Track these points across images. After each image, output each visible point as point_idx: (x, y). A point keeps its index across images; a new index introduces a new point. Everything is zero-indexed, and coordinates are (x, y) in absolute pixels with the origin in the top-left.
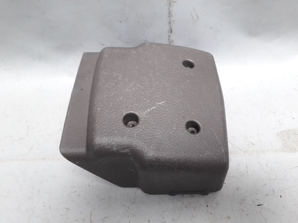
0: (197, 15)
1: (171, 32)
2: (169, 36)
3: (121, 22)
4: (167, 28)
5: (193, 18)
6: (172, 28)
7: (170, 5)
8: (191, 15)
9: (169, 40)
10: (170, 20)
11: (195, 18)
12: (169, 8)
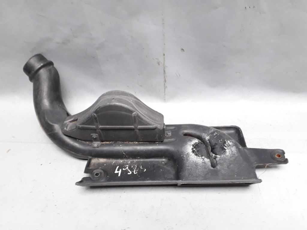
0: (179, 74)
1: (166, 82)
2: (164, 84)
3: (139, 75)
4: (163, 80)
5: (177, 75)
6: (166, 80)
7: (164, 68)
8: (176, 74)
9: (164, 86)
10: (165, 75)
11: (178, 76)
12: (164, 69)
